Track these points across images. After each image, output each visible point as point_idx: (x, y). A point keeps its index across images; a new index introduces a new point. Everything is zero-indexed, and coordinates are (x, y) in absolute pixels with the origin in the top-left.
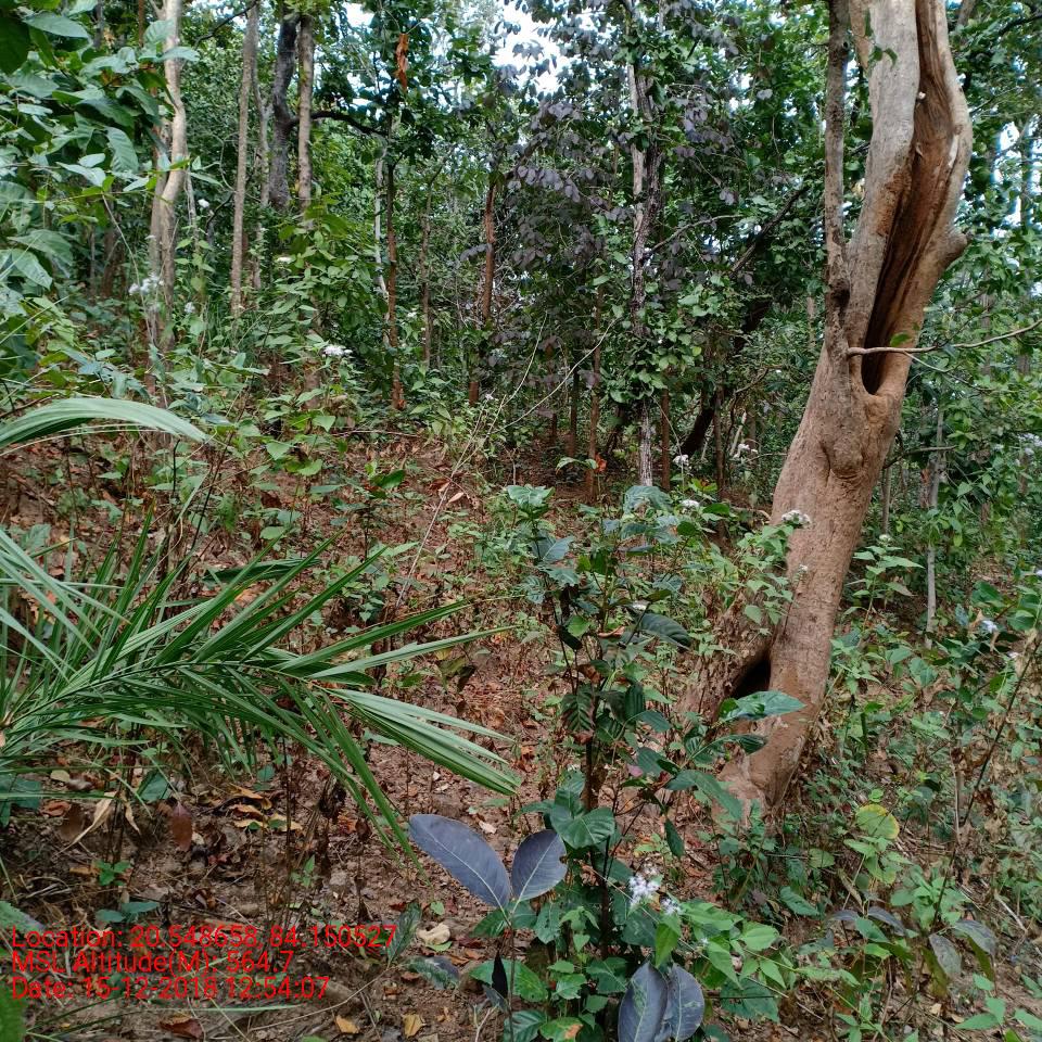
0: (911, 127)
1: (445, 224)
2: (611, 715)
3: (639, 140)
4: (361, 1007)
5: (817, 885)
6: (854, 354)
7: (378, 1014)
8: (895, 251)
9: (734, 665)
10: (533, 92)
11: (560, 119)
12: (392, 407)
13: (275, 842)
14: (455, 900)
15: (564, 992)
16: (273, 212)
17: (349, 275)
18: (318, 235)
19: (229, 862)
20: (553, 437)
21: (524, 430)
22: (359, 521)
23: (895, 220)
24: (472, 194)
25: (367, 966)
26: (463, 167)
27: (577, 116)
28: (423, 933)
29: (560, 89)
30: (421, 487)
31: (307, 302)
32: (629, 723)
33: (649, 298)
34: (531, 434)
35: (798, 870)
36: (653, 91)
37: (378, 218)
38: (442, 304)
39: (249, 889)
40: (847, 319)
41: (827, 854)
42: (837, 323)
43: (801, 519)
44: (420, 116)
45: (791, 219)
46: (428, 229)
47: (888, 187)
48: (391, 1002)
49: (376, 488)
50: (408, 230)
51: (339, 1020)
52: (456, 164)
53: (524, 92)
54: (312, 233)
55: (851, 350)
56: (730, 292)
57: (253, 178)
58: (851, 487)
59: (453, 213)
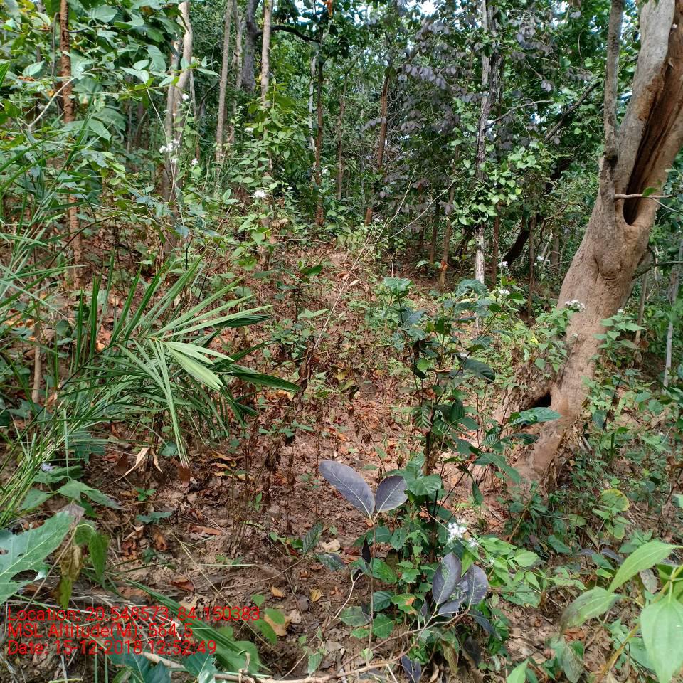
0: (665, 48)
1: (355, 101)
2: (442, 419)
3: (486, 49)
4: (286, 583)
5: (572, 536)
6: (619, 198)
7: (296, 587)
8: (651, 130)
9: (526, 396)
10: (418, 13)
11: (435, 32)
12: (316, 224)
13: (238, 486)
14: (344, 527)
15: (406, 578)
16: (244, 93)
17: (292, 137)
18: (272, 111)
19: (211, 496)
20: (420, 247)
21: (401, 241)
22: (293, 296)
23: (651, 110)
24: (375, 82)
25: (290, 560)
26: (370, 63)
27: (447, 32)
28: (324, 545)
29: (436, 12)
30: (332, 277)
31: (265, 155)
32: (453, 424)
33: (488, 155)
34: (405, 244)
35: (560, 525)
36: (497, 16)
37: (311, 98)
38: (351, 155)
39: (223, 510)
40: (615, 175)
41: (580, 518)
42: (608, 178)
43: (579, 306)
44: (341, 30)
45: (587, 104)
46: (344, 105)
47: (648, 88)
48: (304, 581)
49: (304, 275)
50: (332, 106)
51: (273, 589)
52: (364, 60)
53: (412, 13)
54: (269, 109)
55: (616, 195)
56: (544, 152)
57: (232, 71)
58: (612, 286)
59: (361, 95)
